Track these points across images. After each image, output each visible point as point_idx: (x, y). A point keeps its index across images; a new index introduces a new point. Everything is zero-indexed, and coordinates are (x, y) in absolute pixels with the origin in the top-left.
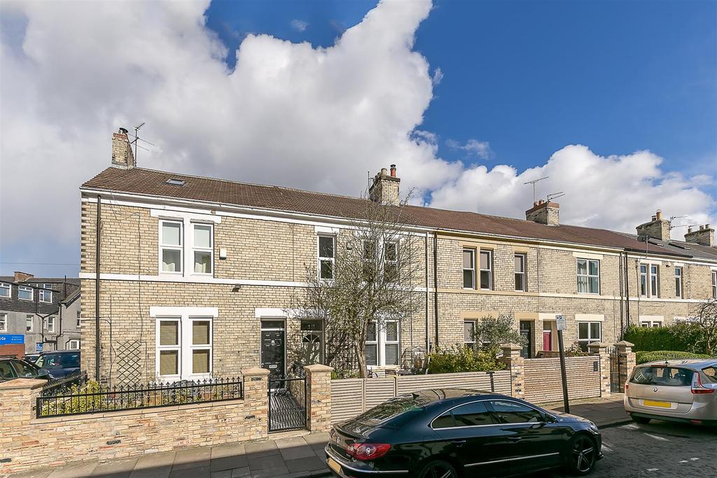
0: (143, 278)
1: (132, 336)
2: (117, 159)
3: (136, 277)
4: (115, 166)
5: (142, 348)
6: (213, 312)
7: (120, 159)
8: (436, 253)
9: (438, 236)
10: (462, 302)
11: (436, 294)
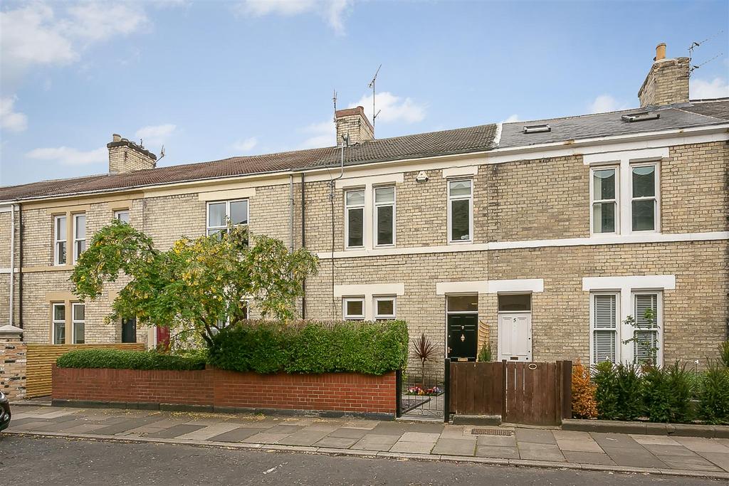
8: (22, 228)
9: (25, 208)
10: (48, 282)
11: (21, 274)
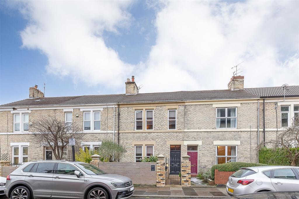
0: (9, 133)
1: (6, 152)
2: (31, 96)
3: (6, 134)
4: (30, 98)
5: (8, 156)
6: (28, 144)
7: (32, 96)
8: (119, 114)
9: (120, 106)
10: (133, 137)
11: (119, 133)
